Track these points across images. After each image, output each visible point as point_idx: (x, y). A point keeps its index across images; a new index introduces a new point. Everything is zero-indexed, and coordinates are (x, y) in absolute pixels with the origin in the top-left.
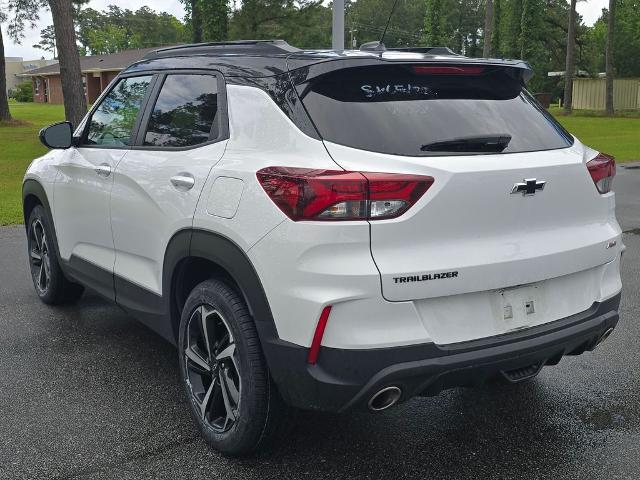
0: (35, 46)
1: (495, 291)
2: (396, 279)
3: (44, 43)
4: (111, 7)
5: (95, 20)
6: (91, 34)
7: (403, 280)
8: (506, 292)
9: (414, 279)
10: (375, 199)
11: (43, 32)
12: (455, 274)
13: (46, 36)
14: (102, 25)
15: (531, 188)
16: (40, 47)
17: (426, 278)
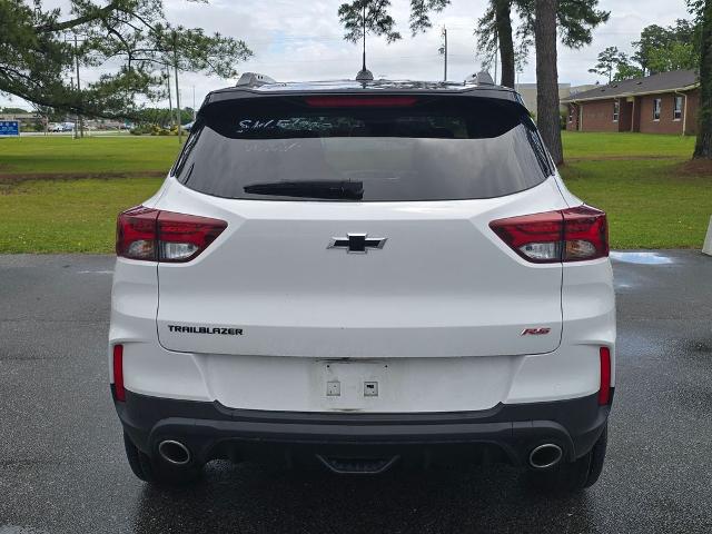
0: (590, 71)
1: (317, 359)
2: (171, 327)
3: (600, 67)
4: (679, 21)
5: (659, 38)
6: (652, 54)
7: (178, 329)
8: (333, 365)
9: (190, 330)
10: (169, 241)
11: (601, 55)
12: (239, 332)
13: (604, 59)
14: (665, 42)
15: (357, 244)
16: (595, 71)
17: (204, 330)
